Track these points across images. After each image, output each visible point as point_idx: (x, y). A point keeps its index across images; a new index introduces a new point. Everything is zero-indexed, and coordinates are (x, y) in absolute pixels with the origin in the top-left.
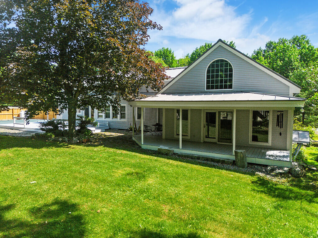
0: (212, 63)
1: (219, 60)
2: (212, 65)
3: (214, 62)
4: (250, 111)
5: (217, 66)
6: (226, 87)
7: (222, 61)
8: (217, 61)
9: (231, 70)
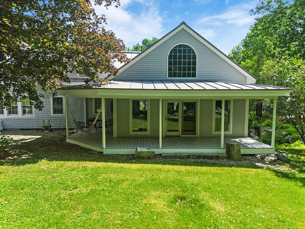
0: (174, 48)
1: (182, 45)
2: (174, 50)
3: (176, 47)
4: (214, 100)
5: (180, 51)
6: (189, 75)
7: (185, 46)
8: (180, 46)
9: (194, 57)
